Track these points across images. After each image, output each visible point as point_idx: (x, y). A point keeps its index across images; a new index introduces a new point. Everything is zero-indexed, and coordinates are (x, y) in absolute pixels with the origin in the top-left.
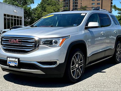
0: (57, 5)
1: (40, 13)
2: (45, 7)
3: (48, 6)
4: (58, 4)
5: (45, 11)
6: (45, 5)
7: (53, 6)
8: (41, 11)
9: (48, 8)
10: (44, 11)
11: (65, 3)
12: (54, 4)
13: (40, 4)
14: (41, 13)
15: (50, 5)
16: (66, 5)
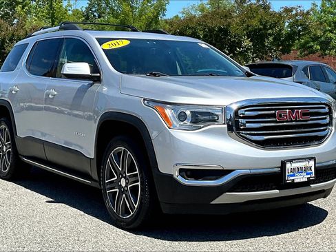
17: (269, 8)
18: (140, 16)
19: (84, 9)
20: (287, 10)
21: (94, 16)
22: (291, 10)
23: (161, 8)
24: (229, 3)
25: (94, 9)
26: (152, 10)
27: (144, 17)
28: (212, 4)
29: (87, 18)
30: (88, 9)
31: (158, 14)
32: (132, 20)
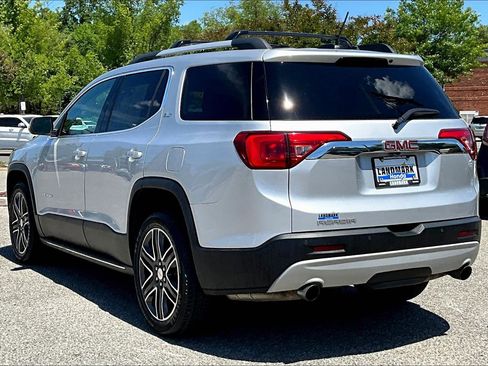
17: (334, 18)
18: (143, 23)
19: (61, 10)
20: (361, 21)
21: (75, 20)
22: (365, 22)
23: (172, 12)
24: (271, 6)
25: (74, 11)
26: (160, 14)
27: (148, 25)
28: (246, 8)
29: (65, 23)
30: (67, 9)
31: (169, 20)
32: (131, 29)
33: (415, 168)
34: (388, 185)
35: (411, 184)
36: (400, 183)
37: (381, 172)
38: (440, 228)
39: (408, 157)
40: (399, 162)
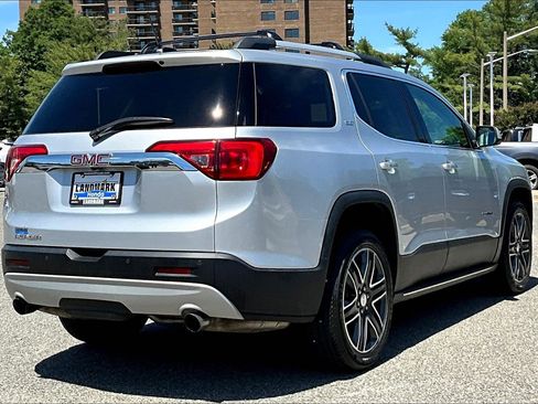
0: (99, 37)
1: (15, 78)
2: (42, 49)
3: (54, 43)
4: (103, 35)
5: (42, 68)
6: (43, 40)
7: (78, 41)
8: (19, 70)
9: (57, 52)
10: (35, 68)
11: (137, 28)
12: (88, 33)
13: (15, 31)
14: (22, 79)
15: (67, 40)
16: (142, 40)
33: (117, 187)
34: (80, 204)
35: (107, 203)
36: (94, 202)
37: (79, 188)
38: (126, 258)
39: (113, 173)
40: (99, 179)
